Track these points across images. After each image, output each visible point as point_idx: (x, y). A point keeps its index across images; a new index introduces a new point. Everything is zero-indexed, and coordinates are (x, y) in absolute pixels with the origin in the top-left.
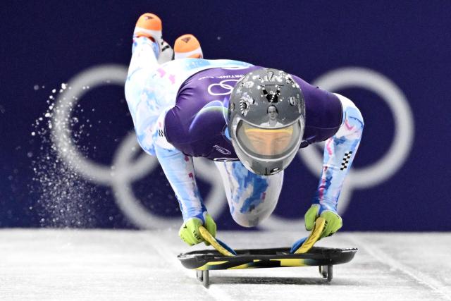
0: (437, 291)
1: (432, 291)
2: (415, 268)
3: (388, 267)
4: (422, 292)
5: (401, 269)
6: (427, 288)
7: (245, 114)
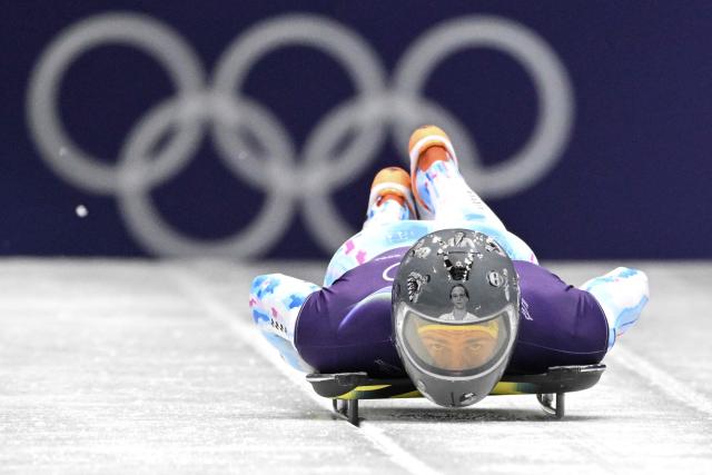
7: (415, 301)
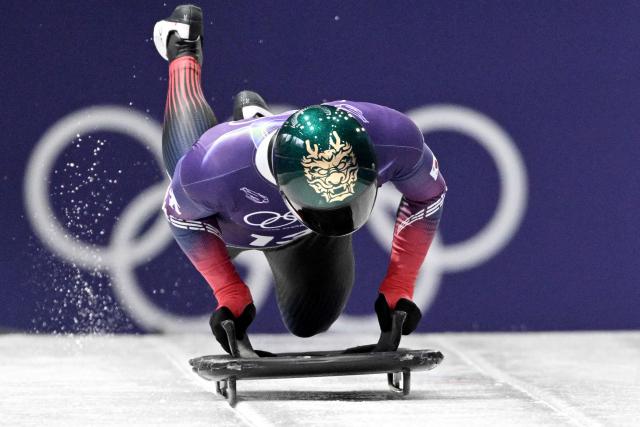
0: (559, 414)
1: (553, 414)
2: (528, 382)
3: (492, 381)
4: (539, 415)
5: (509, 383)
6: (546, 409)
